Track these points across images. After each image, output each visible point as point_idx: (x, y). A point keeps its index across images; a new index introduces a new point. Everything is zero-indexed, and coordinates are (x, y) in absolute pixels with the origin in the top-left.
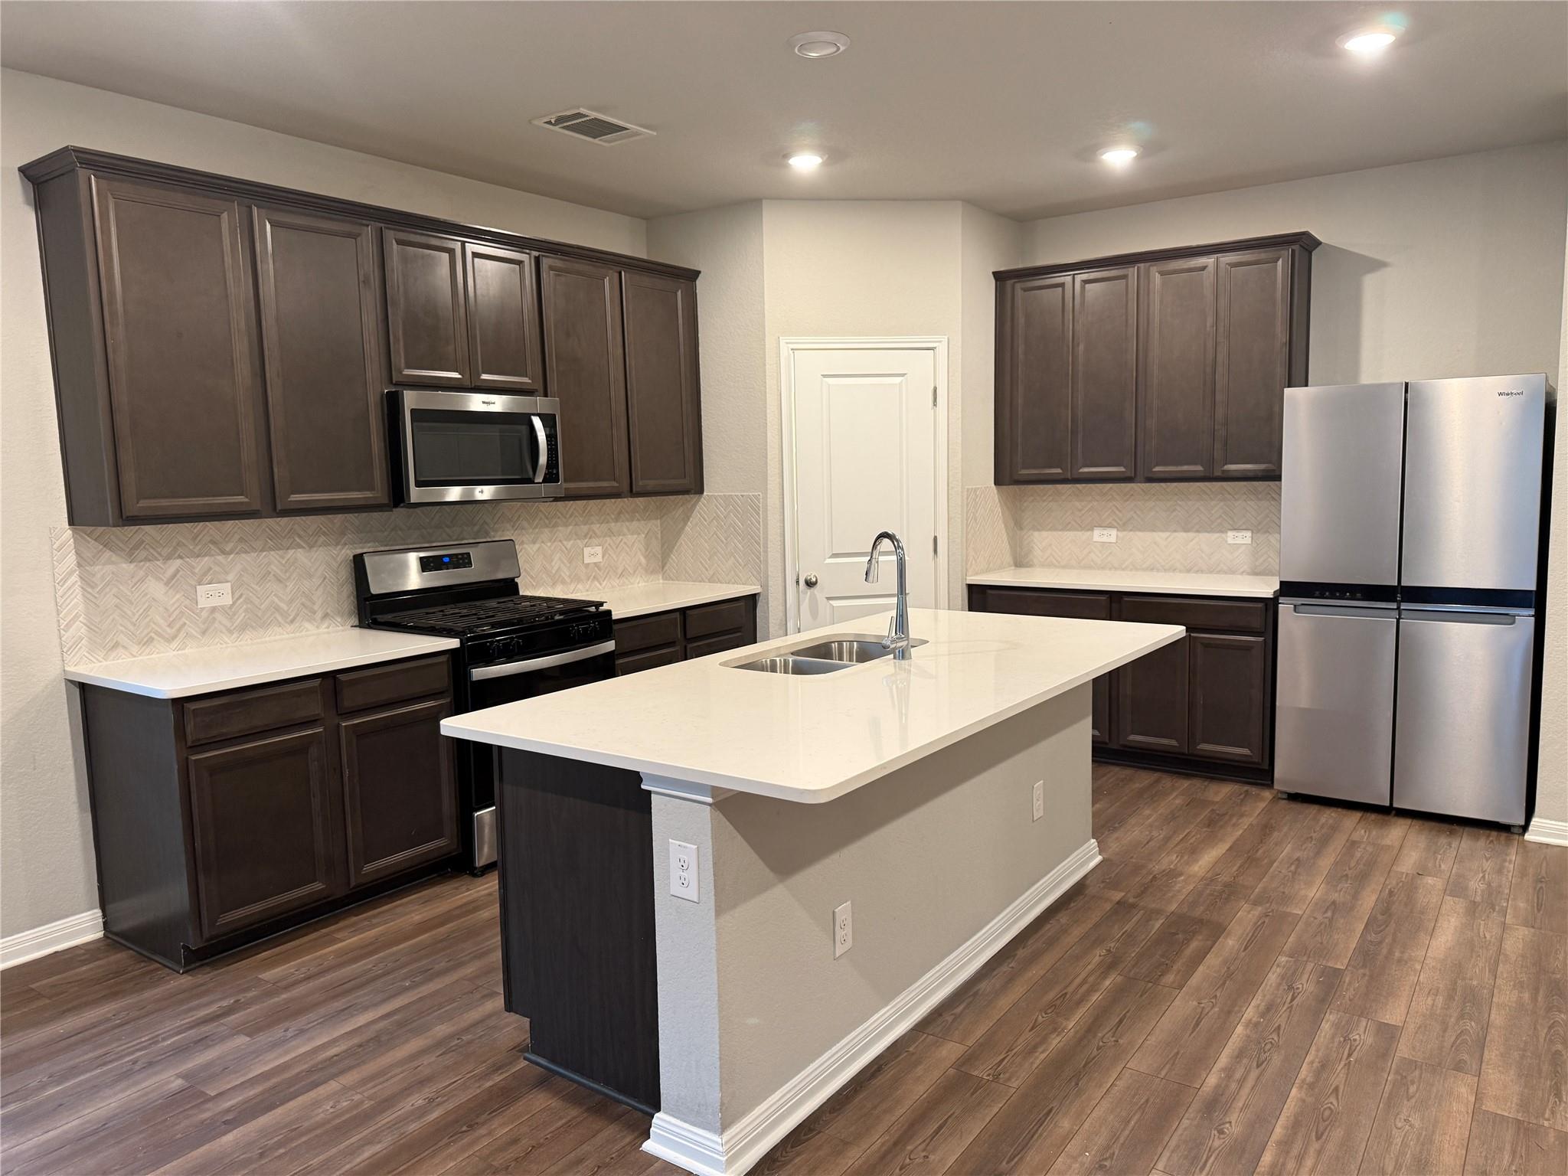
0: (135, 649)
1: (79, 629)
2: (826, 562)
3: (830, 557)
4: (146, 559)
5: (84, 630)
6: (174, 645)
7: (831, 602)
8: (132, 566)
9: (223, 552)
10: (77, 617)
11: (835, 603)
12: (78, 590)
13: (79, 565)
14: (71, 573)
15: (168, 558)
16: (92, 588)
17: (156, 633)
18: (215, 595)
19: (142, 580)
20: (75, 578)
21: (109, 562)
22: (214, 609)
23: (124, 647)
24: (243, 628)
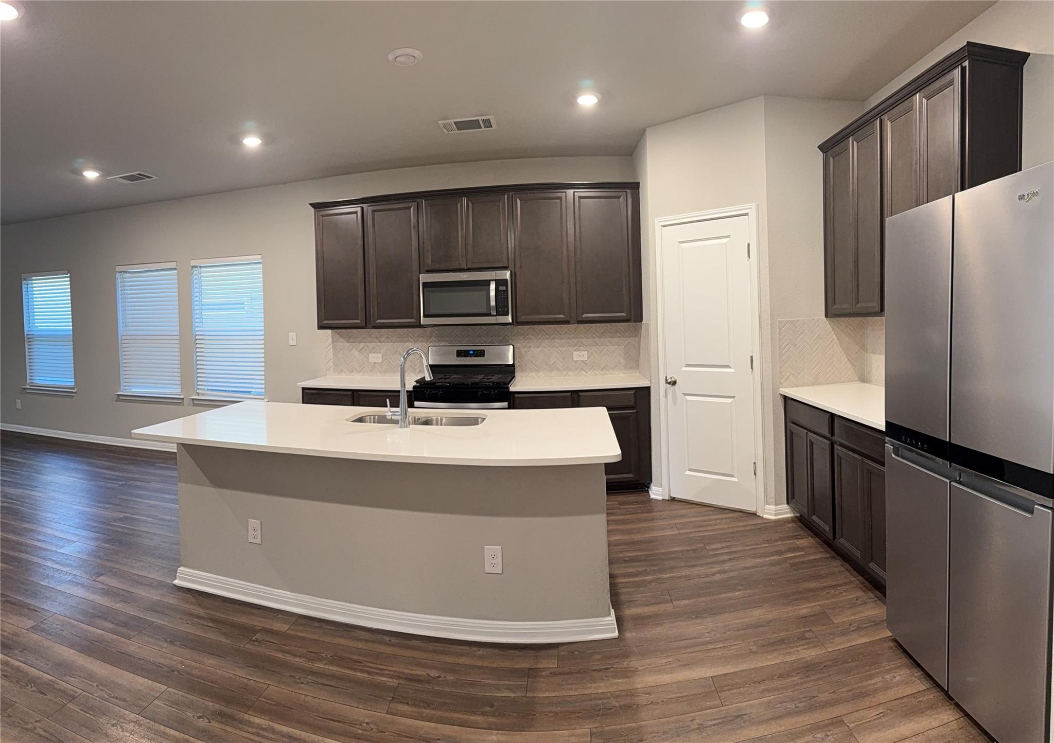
0: (348, 373)
1: (331, 363)
2: (682, 370)
3: (685, 367)
4: (353, 342)
5: (332, 364)
6: (361, 374)
7: (686, 397)
8: (348, 344)
9: (380, 341)
10: (330, 359)
11: (688, 398)
12: (331, 350)
13: (332, 342)
14: (329, 345)
15: (360, 342)
16: (336, 350)
17: (355, 369)
18: (376, 358)
19: (351, 349)
20: (331, 346)
21: (341, 342)
22: (375, 363)
23: (344, 372)
24: (386, 372)
